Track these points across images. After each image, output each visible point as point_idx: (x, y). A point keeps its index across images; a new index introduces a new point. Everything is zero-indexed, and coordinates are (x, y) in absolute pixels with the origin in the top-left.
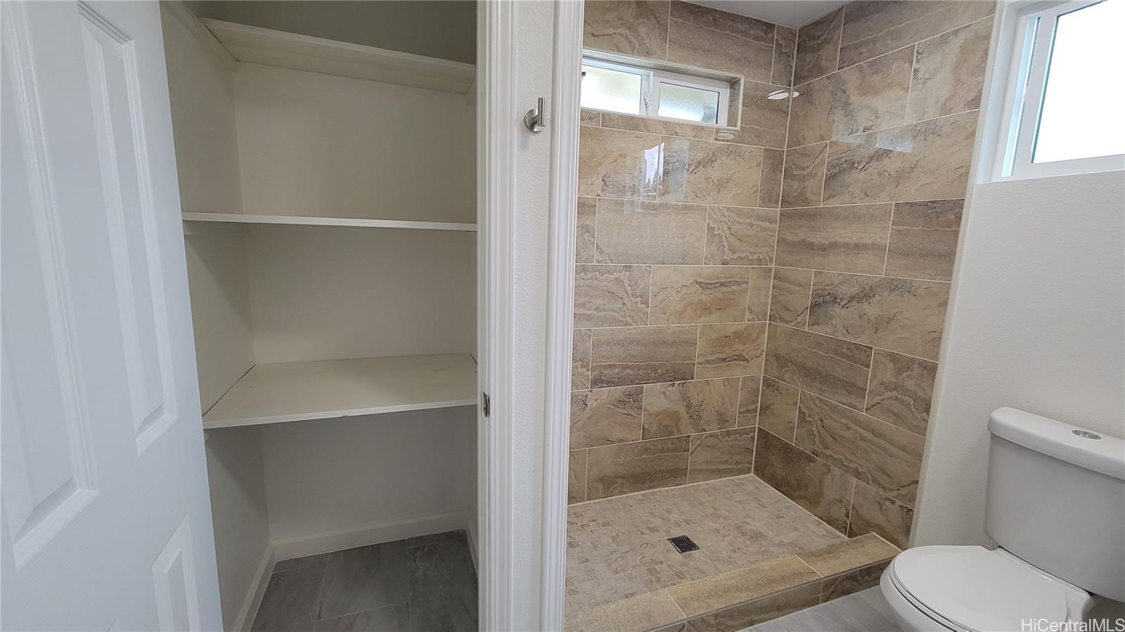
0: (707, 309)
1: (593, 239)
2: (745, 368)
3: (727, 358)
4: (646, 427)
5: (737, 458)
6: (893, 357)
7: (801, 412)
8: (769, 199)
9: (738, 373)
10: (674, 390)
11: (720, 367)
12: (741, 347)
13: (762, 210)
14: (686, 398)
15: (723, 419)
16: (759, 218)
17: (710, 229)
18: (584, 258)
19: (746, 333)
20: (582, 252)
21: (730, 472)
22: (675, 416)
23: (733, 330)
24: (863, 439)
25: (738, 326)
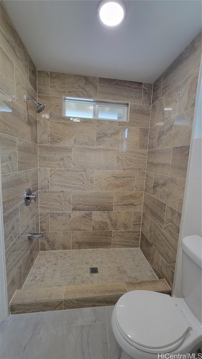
0: (118, 186)
1: (71, 161)
2: (135, 208)
3: (126, 204)
4: (94, 226)
5: (133, 241)
6: (171, 209)
7: (150, 227)
8: (143, 146)
9: (132, 210)
10: (105, 214)
11: (124, 207)
12: (132, 200)
13: (140, 151)
14: (110, 217)
15: (125, 226)
16: (138, 153)
17: (118, 157)
18: (68, 167)
19: (134, 196)
20: (67, 165)
21: (130, 246)
22: (106, 224)
23: (129, 194)
24: (163, 240)
25: (132, 193)
